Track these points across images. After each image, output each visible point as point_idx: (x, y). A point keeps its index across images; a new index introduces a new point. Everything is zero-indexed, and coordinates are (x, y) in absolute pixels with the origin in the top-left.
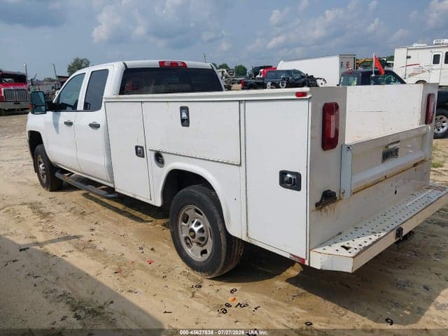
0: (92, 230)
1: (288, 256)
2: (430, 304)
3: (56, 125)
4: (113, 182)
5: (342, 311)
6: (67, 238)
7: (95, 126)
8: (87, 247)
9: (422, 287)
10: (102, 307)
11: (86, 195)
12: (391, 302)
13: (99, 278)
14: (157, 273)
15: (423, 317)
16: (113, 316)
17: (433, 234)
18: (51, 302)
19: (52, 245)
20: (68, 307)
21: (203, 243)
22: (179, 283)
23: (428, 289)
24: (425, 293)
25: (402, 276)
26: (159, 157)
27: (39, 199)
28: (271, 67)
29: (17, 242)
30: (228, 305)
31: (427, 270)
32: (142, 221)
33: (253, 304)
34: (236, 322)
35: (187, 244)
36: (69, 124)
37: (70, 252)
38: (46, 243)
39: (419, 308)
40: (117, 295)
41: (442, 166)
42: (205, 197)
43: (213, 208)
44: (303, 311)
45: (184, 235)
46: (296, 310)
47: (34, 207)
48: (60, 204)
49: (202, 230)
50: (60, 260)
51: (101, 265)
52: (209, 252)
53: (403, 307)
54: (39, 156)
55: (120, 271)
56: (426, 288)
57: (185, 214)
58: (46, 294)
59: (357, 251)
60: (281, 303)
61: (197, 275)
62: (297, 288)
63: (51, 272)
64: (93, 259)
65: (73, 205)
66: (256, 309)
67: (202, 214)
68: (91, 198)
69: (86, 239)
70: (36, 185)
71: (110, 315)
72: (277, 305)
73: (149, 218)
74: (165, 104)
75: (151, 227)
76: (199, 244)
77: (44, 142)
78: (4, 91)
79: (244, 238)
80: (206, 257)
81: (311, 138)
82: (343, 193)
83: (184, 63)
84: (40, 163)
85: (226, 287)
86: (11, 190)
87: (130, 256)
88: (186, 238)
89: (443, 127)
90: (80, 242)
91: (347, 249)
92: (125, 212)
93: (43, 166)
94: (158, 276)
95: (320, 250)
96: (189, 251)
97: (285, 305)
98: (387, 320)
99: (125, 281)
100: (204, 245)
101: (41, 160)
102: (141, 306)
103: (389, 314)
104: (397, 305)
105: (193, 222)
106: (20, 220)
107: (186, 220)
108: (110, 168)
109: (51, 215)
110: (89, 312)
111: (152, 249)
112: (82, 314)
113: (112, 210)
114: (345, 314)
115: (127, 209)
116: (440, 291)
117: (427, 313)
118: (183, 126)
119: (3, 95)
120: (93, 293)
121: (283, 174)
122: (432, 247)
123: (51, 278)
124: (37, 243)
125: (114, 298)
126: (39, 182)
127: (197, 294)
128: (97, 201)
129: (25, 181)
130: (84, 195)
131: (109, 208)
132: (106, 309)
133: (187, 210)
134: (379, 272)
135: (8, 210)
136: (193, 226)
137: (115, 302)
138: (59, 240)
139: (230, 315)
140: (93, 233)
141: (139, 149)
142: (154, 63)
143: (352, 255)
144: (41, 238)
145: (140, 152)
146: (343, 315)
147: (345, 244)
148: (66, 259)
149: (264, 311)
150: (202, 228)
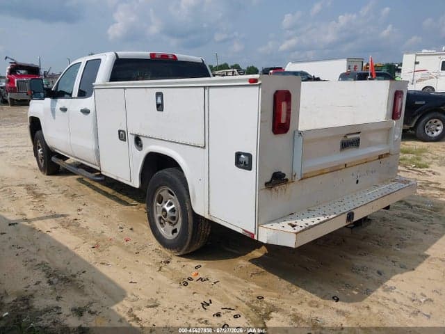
0: (80, 210)
1: (241, 231)
2: (379, 287)
3: (53, 111)
4: (100, 165)
5: (294, 288)
6: (55, 216)
7: (86, 112)
8: (71, 224)
9: (375, 272)
10: (74, 276)
11: (80, 180)
12: (343, 282)
13: (78, 252)
14: (131, 250)
15: (369, 297)
16: (83, 284)
17: (401, 227)
18: (29, 269)
19: (40, 222)
20: (44, 274)
21: (174, 222)
22: (150, 259)
23: (381, 274)
24: (376, 277)
25: (359, 262)
26: (138, 141)
27: (36, 182)
28: (281, 68)
29: (9, 218)
30: (190, 279)
31: (385, 258)
32: (127, 204)
33: (213, 279)
34: (194, 293)
35: (161, 224)
36: (64, 110)
37: (55, 228)
38: (35, 220)
39: (367, 289)
40: (90, 267)
41: (427, 167)
42: (176, 179)
43: (183, 189)
44: (258, 287)
45: (159, 215)
46: (252, 286)
47: (30, 188)
48: (54, 186)
49: (173, 210)
50: (44, 235)
51: (81, 240)
52: (178, 230)
53: (353, 288)
54: (38, 141)
55: (98, 246)
56: (379, 273)
57: (160, 195)
58: (26, 262)
59: (301, 229)
60: (239, 279)
61: (167, 252)
62: (257, 267)
63: (34, 244)
64: (75, 235)
65: (66, 188)
66: (215, 283)
67: (173, 195)
68: (84, 183)
69: (72, 218)
70: (35, 169)
71: (80, 282)
72: (236, 281)
73: (135, 202)
74: (144, 89)
75: (135, 210)
76: (170, 223)
77: (42, 127)
78: (17, 82)
79: (207, 216)
80: (176, 235)
81: (261, 122)
82: (295, 176)
83: (174, 56)
84: (39, 148)
85: (192, 264)
86: (11, 173)
87: (109, 234)
88: (160, 218)
89: (437, 130)
90: (65, 220)
91: (293, 226)
92: (114, 196)
93: (42, 151)
94: (131, 252)
95: (268, 226)
96: (162, 230)
97: (243, 281)
98: (333, 298)
99: (100, 254)
100: (175, 224)
101: (40, 145)
102: (110, 276)
103: (337, 293)
104: (347, 286)
105: (166, 202)
106: (14, 199)
107: (161, 201)
108: (97, 152)
109: (44, 196)
110: (62, 279)
111: (131, 229)
112: (55, 280)
113: (102, 194)
114: (296, 291)
115: (116, 194)
116: (392, 276)
117: (375, 293)
118: (158, 110)
119: (16, 85)
120: (68, 264)
121: (238, 155)
122: (397, 238)
123: (33, 249)
124: (26, 219)
125: (87, 268)
126: (37, 166)
127: (164, 268)
128: (89, 185)
129: (26, 165)
130: (78, 179)
131: (99, 192)
132: (78, 278)
133: (162, 191)
134: (340, 258)
135: (6, 190)
136: (165, 206)
137: (87, 271)
138: (47, 217)
139: (190, 288)
140: (80, 213)
141: (121, 133)
142: (146, 54)
143: (296, 231)
144: (30, 215)
145: (122, 136)
146: (293, 292)
147: (293, 222)
148: (50, 234)
149: (222, 285)
150: (173, 208)
